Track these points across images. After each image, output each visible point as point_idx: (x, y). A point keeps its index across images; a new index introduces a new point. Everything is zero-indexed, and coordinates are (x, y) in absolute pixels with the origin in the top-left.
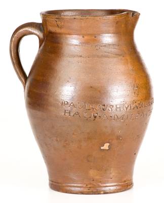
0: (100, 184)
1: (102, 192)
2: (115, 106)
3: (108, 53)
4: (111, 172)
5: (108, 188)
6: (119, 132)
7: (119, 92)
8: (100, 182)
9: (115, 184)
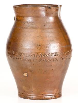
0: (28, 94)
1: (29, 98)
2: (25, 54)
3: (28, 26)
4: (32, 88)
5: (31, 97)
6: (30, 68)
7: (28, 47)
8: (28, 93)
9: (35, 95)
